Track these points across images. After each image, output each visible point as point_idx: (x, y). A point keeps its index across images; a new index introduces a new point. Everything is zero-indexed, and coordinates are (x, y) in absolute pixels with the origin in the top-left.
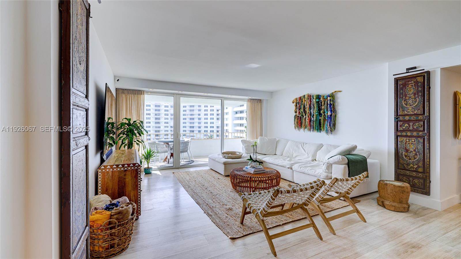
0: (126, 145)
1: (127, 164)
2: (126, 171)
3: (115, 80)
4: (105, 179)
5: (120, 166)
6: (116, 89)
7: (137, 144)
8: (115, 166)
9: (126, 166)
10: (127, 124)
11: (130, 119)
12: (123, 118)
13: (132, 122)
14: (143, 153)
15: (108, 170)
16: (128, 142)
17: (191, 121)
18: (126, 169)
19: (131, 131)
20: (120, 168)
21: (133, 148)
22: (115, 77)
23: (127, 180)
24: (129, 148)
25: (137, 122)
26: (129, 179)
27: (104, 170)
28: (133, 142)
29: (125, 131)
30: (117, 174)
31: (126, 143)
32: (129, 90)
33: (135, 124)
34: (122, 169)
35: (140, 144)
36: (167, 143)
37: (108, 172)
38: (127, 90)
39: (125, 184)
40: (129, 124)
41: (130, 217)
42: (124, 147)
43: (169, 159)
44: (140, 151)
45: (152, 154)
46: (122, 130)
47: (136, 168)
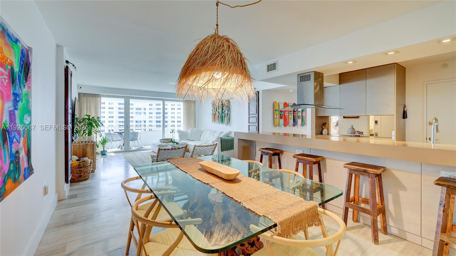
0: (87, 134)
1: (88, 141)
2: (87, 145)
3: (78, 87)
4: (75, 149)
5: (84, 142)
6: (79, 93)
7: (95, 133)
8: (80, 142)
9: (87, 142)
10: (87, 119)
11: (90, 116)
12: (84, 115)
13: (91, 118)
14: (100, 140)
15: (76, 144)
16: (88, 132)
17: (157, 116)
18: (87, 144)
19: (90, 124)
20: (84, 143)
21: (92, 136)
22: (78, 85)
23: (88, 150)
24: (89, 135)
25: (95, 117)
26: (89, 150)
27: (74, 144)
28: (92, 132)
29: (86, 124)
30: (82, 146)
31: (87, 132)
32: (89, 94)
33: (93, 119)
34: (85, 144)
35: (98, 133)
36: (120, 134)
37: (77, 145)
38: (87, 94)
39: (86, 152)
40: (89, 119)
41: (89, 164)
42: (85, 135)
43: (122, 146)
44: (97, 138)
45: (107, 140)
46: (84, 123)
47: (93, 143)
